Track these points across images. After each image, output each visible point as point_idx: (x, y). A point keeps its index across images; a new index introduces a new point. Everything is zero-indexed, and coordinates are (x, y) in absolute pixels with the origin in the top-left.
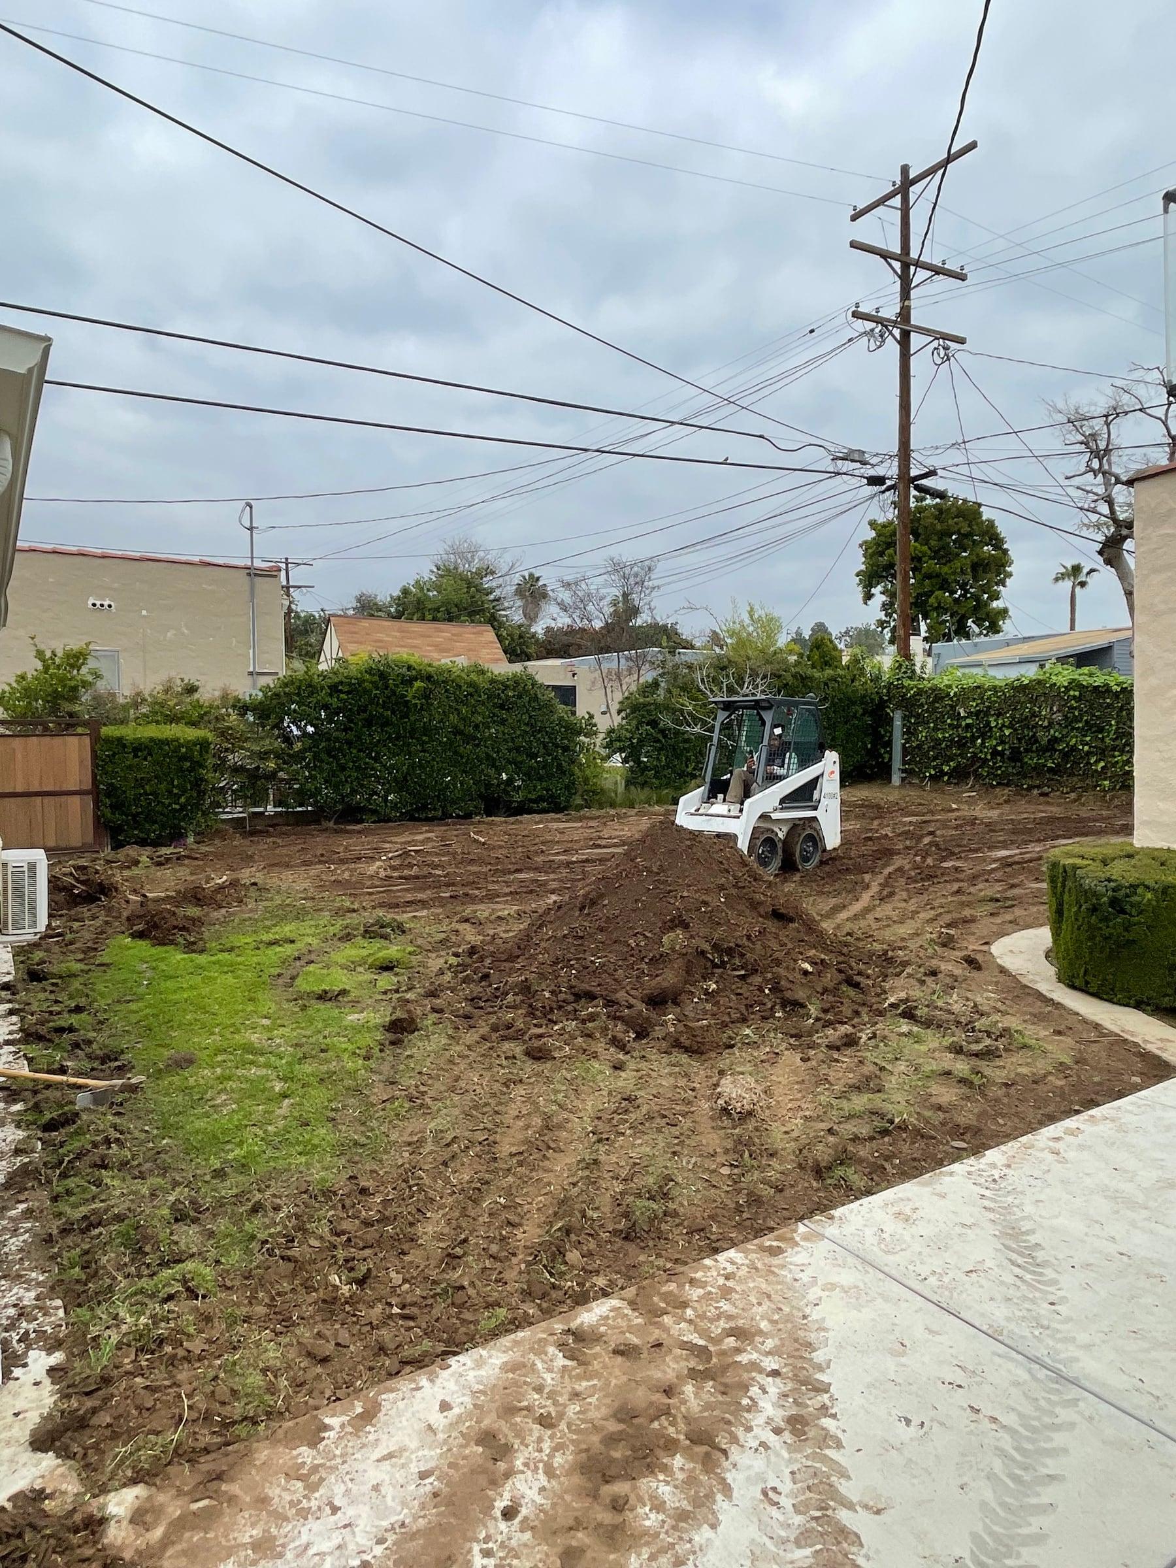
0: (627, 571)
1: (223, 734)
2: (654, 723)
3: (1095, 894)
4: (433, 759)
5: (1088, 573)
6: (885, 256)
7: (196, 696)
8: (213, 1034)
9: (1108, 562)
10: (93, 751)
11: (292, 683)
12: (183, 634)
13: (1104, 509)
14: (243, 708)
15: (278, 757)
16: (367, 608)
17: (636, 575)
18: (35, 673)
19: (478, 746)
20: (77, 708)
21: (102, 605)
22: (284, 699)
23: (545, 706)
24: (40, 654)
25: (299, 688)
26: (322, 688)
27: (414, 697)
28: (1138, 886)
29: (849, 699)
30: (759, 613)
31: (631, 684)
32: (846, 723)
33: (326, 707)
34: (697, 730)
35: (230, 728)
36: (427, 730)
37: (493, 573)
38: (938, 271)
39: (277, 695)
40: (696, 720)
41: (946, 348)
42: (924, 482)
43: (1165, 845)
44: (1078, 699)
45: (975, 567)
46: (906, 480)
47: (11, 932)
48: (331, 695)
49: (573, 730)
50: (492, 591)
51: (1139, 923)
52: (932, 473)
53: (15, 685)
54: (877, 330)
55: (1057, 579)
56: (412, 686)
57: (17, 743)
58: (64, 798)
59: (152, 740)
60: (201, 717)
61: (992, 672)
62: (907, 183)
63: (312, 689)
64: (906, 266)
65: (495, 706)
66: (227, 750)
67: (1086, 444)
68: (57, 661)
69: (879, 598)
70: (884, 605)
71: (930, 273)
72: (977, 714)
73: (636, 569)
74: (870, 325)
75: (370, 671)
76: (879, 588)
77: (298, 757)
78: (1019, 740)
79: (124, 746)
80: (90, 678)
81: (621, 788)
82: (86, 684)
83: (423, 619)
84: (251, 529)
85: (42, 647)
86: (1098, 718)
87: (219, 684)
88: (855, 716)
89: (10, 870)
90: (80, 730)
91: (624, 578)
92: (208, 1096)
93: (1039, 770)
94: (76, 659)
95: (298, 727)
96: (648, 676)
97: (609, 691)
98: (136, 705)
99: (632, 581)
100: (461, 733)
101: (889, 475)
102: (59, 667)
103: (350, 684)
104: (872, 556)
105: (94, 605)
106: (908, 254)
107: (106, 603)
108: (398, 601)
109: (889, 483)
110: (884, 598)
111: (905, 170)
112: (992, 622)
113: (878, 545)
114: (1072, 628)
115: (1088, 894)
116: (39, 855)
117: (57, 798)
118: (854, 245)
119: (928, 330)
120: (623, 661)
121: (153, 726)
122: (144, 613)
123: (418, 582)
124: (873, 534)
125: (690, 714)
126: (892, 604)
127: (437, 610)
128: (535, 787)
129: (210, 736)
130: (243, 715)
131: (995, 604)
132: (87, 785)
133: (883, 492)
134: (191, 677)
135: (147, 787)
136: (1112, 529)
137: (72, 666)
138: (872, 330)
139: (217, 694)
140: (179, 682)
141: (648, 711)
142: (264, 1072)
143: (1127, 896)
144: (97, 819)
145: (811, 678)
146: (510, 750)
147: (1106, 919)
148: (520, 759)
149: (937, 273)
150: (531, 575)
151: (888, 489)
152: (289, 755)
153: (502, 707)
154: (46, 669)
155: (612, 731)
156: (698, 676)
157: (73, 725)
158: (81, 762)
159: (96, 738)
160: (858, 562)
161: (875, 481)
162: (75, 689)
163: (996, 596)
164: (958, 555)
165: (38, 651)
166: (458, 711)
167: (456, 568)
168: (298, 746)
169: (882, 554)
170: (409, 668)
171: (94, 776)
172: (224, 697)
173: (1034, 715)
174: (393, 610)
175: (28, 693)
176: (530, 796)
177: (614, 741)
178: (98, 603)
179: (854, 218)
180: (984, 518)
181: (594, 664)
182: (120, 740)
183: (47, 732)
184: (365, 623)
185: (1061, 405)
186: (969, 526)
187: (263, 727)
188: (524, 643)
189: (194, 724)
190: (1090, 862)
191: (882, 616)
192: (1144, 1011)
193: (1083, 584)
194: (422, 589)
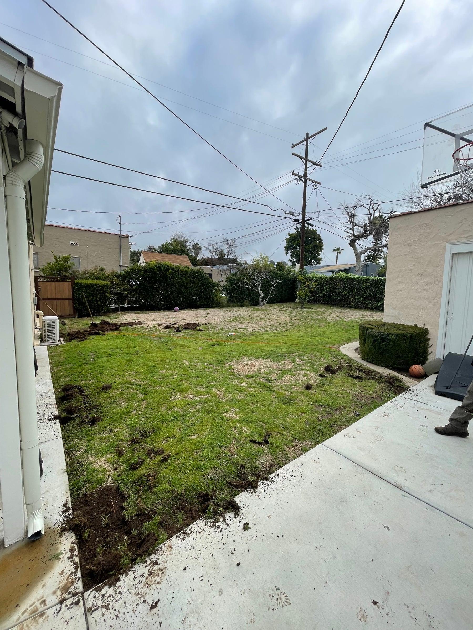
0: (228, 242)
1: (112, 283)
2: (236, 284)
3: (375, 336)
4: (174, 293)
5: (341, 250)
6: (301, 158)
7: (104, 272)
8: (116, 377)
9: (351, 246)
10: (73, 287)
11: (133, 269)
12: (99, 253)
13: (351, 232)
14: (118, 276)
15: (128, 290)
16: (151, 249)
17: (231, 243)
18: (53, 263)
19: (187, 289)
20: (67, 274)
21: (74, 244)
22: (130, 274)
23: (206, 278)
24: (55, 257)
25: (135, 270)
26: (142, 271)
27: (169, 275)
28: (390, 334)
29: (287, 280)
30: (263, 255)
31: (229, 274)
32: (286, 286)
33: (143, 276)
34: (247, 287)
35: (114, 281)
36: (172, 284)
37: (187, 241)
38: (315, 163)
39: (128, 272)
40: (247, 284)
41: (316, 185)
42: (308, 222)
43: (392, 322)
44: (347, 282)
45: (315, 246)
46: (304, 221)
47: (47, 342)
48: (144, 273)
49: (214, 285)
50: (187, 247)
51: (390, 344)
52: (311, 219)
53: (47, 266)
54: (298, 179)
55: (334, 251)
56: (168, 271)
57: (48, 283)
58: (63, 301)
59: (91, 284)
60: (106, 278)
61: (324, 274)
62: (308, 138)
63: (139, 271)
64: (306, 162)
65: (192, 278)
66: (114, 288)
67: (348, 214)
68: (61, 259)
69: (290, 254)
70: (291, 256)
71: (312, 164)
72: (320, 284)
73: (230, 241)
74: (297, 177)
75: (156, 266)
76: (290, 251)
77: (135, 291)
78: (331, 292)
79: (82, 286)
80: (71, 265)
81: (226, 302)
82: (69, 267)
83: (168, 253)
84: (120, 223)
85: (55, 255)
86: (352, 287)
87: (111, 268)
88: (288, 284)
89: (46, 323)
90: (68, 280)
91: (227, 244)
92: (117, 400)
93: (335, 300)
94: (66, 259)
95: (135, 282)
96: (234, 271)
97: (222, 275)
98: (85, 274)
99: (229, 245)
100: (182, 285)
101: (299, 219)
102: (61, 261)
103: (150, 270)
104: (289, 242)
105: (72, 243)
106: (307, 158)
107: (76, 243)
108: (160, 248)
109: (299, 221)
110: (291, 254)
111: (307, 134)
112: (318, 261)
113: (290, 239)
114: (337, 264)
115: (373, 336)
116: (56, 318)
117: (61, 301)
118: (293, 154)
119: (311, 180)
120: (226, 267)
121: (91, 280)
122: (88, 246)
123: (166, 243)
124: (289, 237)
125: (246, 282)
126: (293, 255)
127: (172, 251)
128: (203, 301)
129: (109, 284)
130: (118, 278)
131: (319, 257)
132: (71, 297)
133: (298, 224)
134: (103, 266)
135: (89, 298)
136: (353, 238)
137: (65, 261)
138: (297, 178)
139: (110, 271)
140: (99, 267)
141: (234, 281)
142: (135, 391)
143: (386, 337)
144: (74, 307)
145: (277, 274)
146: (196, 291)
147: (380, 343)
148: (199, 293)
149: (314, 164)
150: (197, 243)
151: (299, 223)
152: (132, 290)
153: (194, 278)
154: (57, 262)
155: (224, 286)
156: (248, 271)
157: (67, 279)
158: (69, 290)
159: (73, 283)
160: (285, 244)
161: (296, 220)
162: (66, 268)
163: (319, 255)
164: (310, 243)
165: (54, 256)
166: (182, 279)
167: (177, 240)
168: (135, 287)
169: (291, 242)
170: (168, 266)
171: (73, 294)
172: (113, 272)
173: (335, 285)
174: (159, 250)
175: (51, 269)
176: (202, 304)
177: (224, 288)
178: (73, 243)
179: (292, 147)
180: (317, 234)
181: (218, 268)
182: (81, 284)
183: (57, 281)
184: (152, 254)
185: (343, 204)
186: (314, 236)
187: (124, 281)
188: (196, 262)
189: (103, 280)
190: (374, 327)
191: (290, 258)
192: (389, 369)
193: (340, 253)
194: (167, 245)
